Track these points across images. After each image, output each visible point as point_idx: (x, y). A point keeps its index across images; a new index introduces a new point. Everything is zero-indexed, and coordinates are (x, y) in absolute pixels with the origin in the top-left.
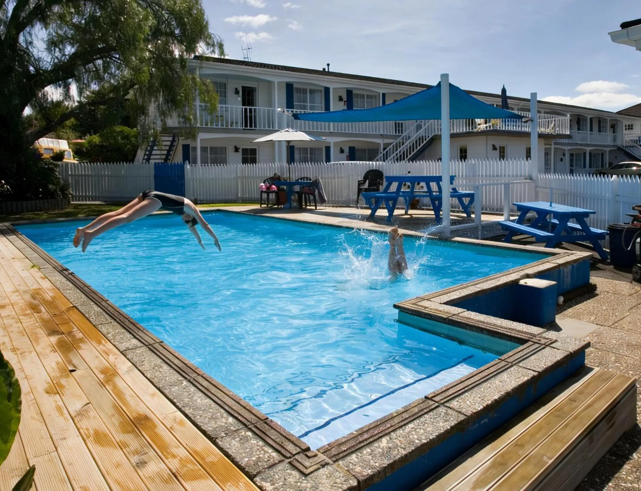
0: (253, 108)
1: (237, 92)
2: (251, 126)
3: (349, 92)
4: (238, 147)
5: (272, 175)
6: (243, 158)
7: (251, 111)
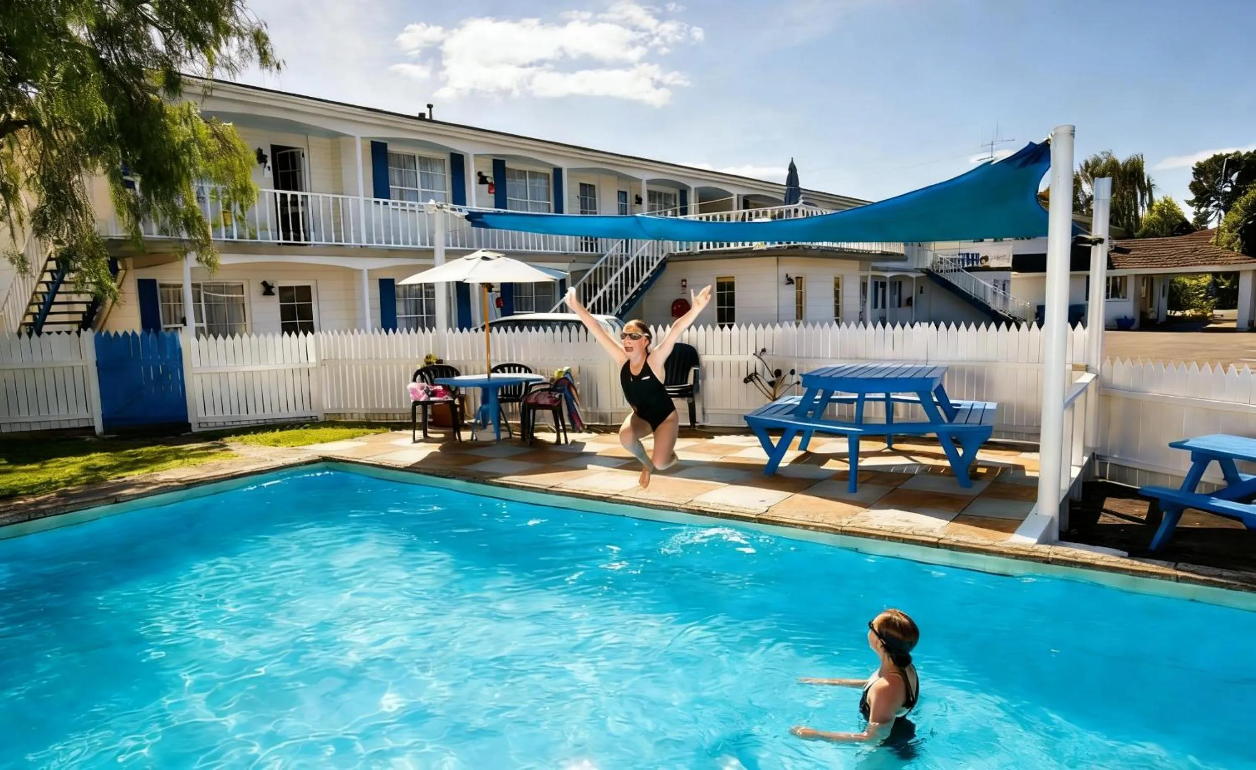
0: (299, 194)
1: (262, 158)
2: (298, 238)
3: (499, 165)
4: (269, 283)
6: (283, 308)
7: (295, 203)
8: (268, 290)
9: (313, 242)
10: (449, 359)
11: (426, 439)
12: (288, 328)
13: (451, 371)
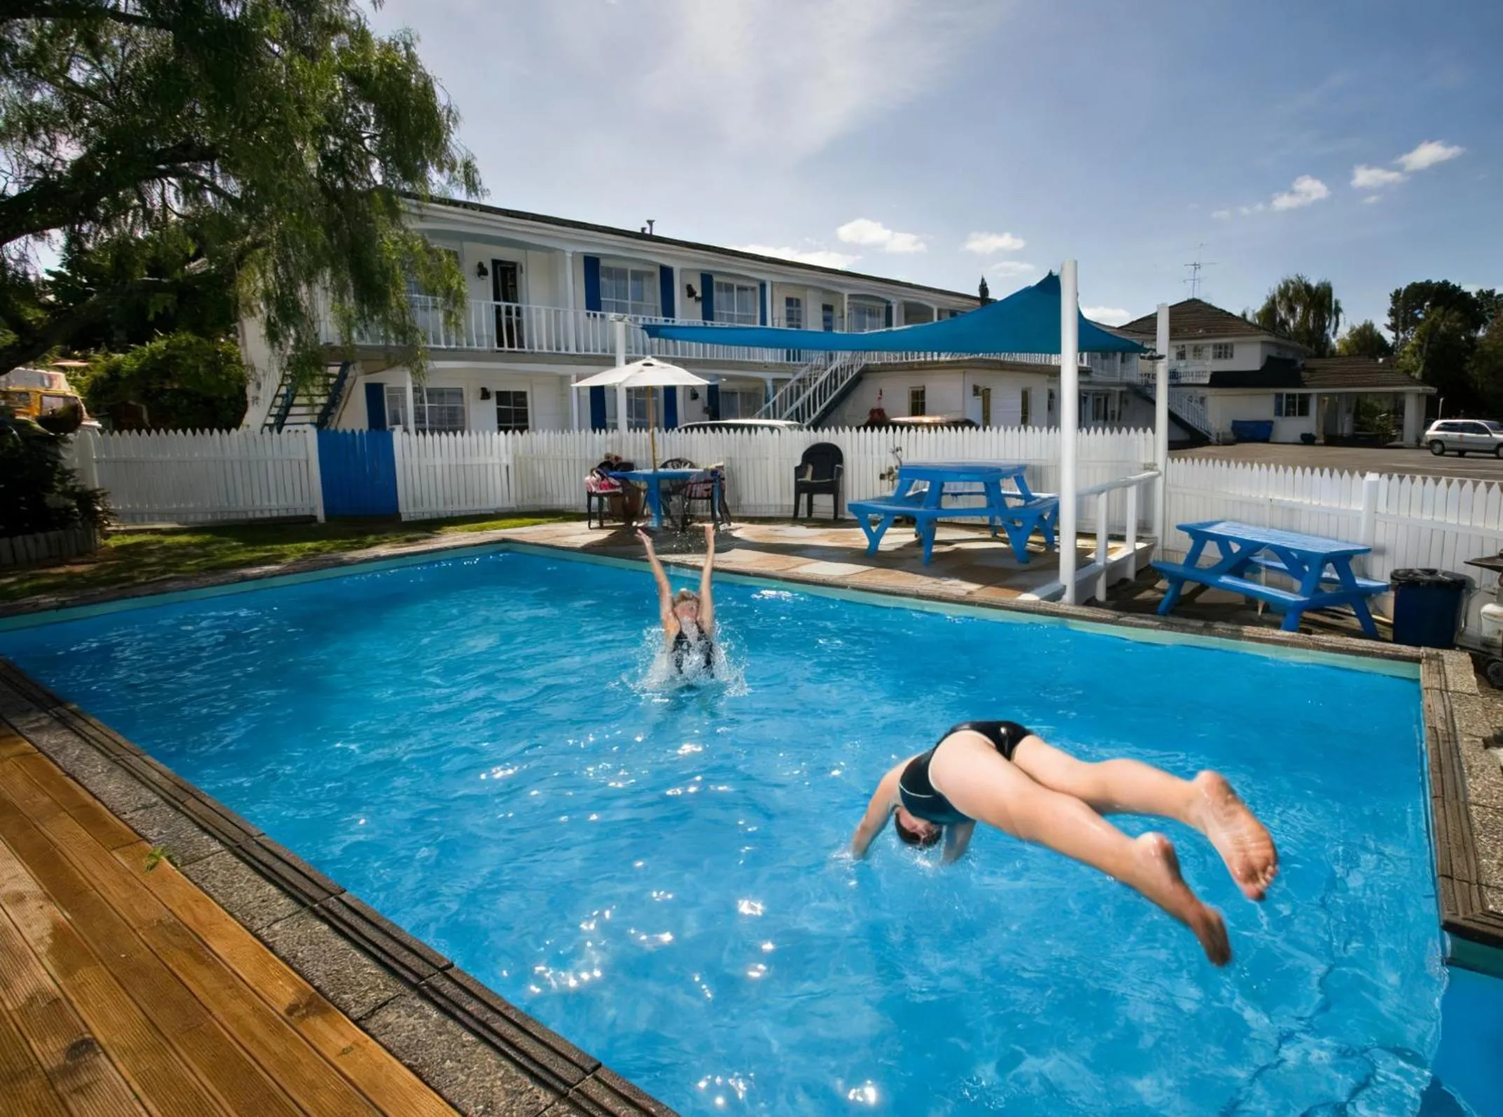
0: (514, 305)
1: (482, 271)
2: (521, 345)
3: (707, 279)
4: (488, 388)
5: (603, 459)
6: (499, 411)
7: (509, 312)
8: (485, 394)
9: (526, 349)
10: (627, 456)
11: (602, 527)
12: (503, 428)
13: (629, 466)
